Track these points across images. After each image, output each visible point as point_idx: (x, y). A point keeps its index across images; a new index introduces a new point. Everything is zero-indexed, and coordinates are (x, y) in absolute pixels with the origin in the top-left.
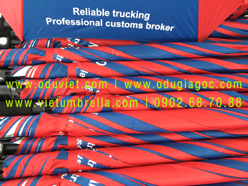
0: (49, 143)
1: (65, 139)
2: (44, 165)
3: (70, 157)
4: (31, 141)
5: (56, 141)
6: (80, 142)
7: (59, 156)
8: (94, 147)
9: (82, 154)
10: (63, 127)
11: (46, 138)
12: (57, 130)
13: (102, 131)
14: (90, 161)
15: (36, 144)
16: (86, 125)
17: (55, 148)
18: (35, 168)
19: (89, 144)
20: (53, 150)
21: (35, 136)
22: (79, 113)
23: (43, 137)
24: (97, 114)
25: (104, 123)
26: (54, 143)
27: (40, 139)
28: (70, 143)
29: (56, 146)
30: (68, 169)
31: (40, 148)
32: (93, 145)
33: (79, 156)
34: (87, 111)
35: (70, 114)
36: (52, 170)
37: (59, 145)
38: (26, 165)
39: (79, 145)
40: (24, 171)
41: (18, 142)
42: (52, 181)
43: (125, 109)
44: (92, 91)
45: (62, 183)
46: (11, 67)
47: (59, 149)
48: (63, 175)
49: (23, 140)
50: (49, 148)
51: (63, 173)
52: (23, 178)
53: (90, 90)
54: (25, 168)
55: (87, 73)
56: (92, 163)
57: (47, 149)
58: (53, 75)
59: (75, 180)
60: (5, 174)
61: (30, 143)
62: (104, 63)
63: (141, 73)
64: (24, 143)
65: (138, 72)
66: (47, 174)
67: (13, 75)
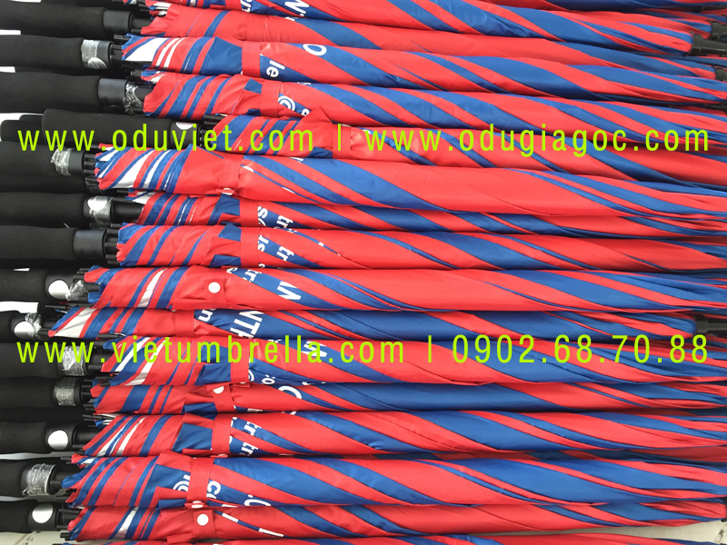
0: (203, 208)
1: (235, 205)
2: (195, 247)
3: (245, 236)
4: (168, 201)
5: (217, 206)
6: (263, 212)
7: (223, 233)
8: (290, 226)
9: (268, 236)
10: (232, 179)
11: (197, 198)
12: (220, 184)
13: (308, 194)
14: (281, 248)
15: (178, 208)
16: (279, 179)
17: (215, 218)
18: (178, 251)
19: (280, 218)
20: (211, 223)
21: (176, 191)
23: (193, 195)
24: (302, 160)
25: (314, 178)
26: (213, 208)
27: (186, 198)
28: (244, 212)
29: (216, 214)
30: (239, 259)
31: (185, 216)
32: (288, 221)
33: (261, 238)
35: (246, 154)
36: (211, 257)
37: (223, 214)
38: (162, 243)
39: (261, 217)
40: (156, 253)
41: (143, 200)
42: (210, 275)
43: (359, 156)
44: (293, 109)
45: (229, 282)
46: (121, 38)
47: (224, 222)
48: (231, 269)
49: (152, 197)
50: (204, 217)
51: (230, 265)
52: (153, 266)
53: (289, 107)
54: (159, 248)
55: (283, 68)
56: (285, 253)
57: (199, 218)
58: (211, 65)
59: (252, 279)
60: (121, 256)
61: (165, 205)
62: (320, 50)
63: (398, 80)
64: (153, 203)
65: (392, 78)
66: (199, 265)
67: (126, 57)
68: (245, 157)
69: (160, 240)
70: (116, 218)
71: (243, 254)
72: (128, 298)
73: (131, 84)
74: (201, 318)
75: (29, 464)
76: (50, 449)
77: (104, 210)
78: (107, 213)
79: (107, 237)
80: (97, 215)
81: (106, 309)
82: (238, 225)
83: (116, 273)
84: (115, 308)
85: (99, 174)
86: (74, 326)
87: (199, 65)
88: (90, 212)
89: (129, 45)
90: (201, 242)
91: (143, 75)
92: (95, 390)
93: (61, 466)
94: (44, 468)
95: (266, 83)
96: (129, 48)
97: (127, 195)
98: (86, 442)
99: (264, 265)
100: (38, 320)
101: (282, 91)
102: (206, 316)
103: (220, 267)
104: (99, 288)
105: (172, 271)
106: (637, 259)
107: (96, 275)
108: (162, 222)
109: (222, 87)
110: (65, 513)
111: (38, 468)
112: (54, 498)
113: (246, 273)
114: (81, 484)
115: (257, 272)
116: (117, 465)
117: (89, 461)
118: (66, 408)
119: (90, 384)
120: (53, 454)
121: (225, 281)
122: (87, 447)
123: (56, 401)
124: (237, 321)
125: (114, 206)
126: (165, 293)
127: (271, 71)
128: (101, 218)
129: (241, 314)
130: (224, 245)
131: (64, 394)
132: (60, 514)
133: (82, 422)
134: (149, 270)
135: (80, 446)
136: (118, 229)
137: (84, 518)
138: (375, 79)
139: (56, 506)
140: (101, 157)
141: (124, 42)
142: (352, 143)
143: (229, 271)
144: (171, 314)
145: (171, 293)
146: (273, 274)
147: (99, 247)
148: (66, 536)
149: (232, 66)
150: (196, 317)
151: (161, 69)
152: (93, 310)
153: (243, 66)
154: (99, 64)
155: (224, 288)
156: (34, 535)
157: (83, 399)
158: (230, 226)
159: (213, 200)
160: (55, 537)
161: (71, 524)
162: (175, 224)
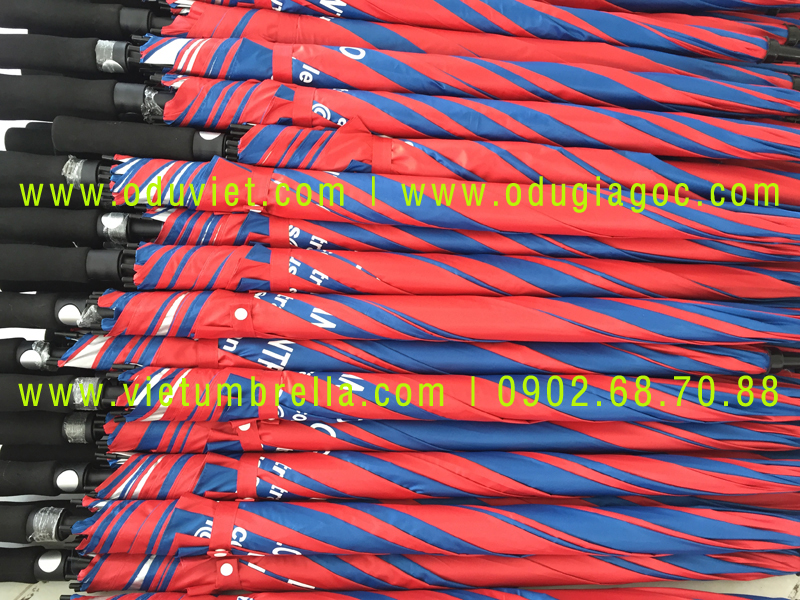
0: (229, 226)
1: (263, 223)
2: (219, 269)
3: (275, 258)
4: (191, 218)
5: (244, 224)
6: (294, 232)
7: (251, 254)
8: (324, 247)
9: (300, 257)
11: (222, 215)
13: (345, 212)
14: (315, 272)
15: (201, 226)
17: (241, 238)
18: (201, 274)
19: (314, 238)
20: (238, 243)
22: (296, 167)
23: (217, 212)
24: (338, 174)
26: (240, 227)
27: (210, 215)
28: (274, 231)
29: (244, 234)
30: (269, 283)
31: (209, 235)
32: (323, 241)
33: (292, 260)
34: (314, 165)
35: (276, 167)
36: (237, 280)
37: (250, 234)
38: (183, 265)
39: (292, 237)
40: (177, 276)
41: (162, 217)
42: (236, 299)
43: (400, 171)
44: (329, 118)
45: (258, 309)
46: (139, 38)
47: (251, 243)
48: (259, 294)
49: (173, 214)
50: (230, 236)
51: (258, 290)
52: (173, 290)
53: (324, 116)
54: (180, 270)
55: (317, 73)
56: (319, 277)
57: (224, 238)
58: (238, 69)
59: (283, 305)
60: (138, 278)
61: (187, 223)
62: (358, 53)
63: (445, 87)
64: (174, 221)
65: (437, 84)
66: (224, 289)
67: (145, 59)
68: (275, 170)
69: (181, 262)
70: (133, 236)
71: (273, 277)
72: (147, 325)
73: (150, 89)
74: (226, 347)
75: (35, 507)
76: (59, 491)
77: (120, 227)
78: (123, 231)
79: (123, 258)
80: (112, 233)
81: (121, 336)
82: (268, 245)
83: (133, 297)
84: (131, 337)
85: (114, 188)
86: (86, 356)
87: (225, 68)
88: (104, 230)
89: (148, 46)
90: (226, 265)
91: (164, 80)
92: (109, 427)
93: (71, 510)
94: (51, 511)
95: (299, 90)
96: (148, 50)
97: (145, 211)
98: (98, 483)
99: (295, 290)
100: (46, 349)
101: (316, 98)
102: (232, 345)
103: (247, 292)
104: (114, 313)
105: (194, 296)
106: (706, 286)
107: (110, 299)
108: (184, 242)
109: (250, 93)
110: (74, 561)
111: (45, 512)
112: (63, 544)
113: (276, 298)
114: (92, 529)
115: (288, 298)
116: (133, 509)
117: (102, 504)
118: (76, 445)
119: (104, 419)
120: (61, 497)
121: (253, 307)
122: (99, 489)
123: (66, 438)
124: (265, 352)
125: (130, 223)
126: (186, 320)
127: (304, 76)
128: (116, 237)
129: (270, 343)
130: (251, 267)
131: (75, 431)
132: (69, 562)
133: (94, 461)
134: (170, 294)
135: (92, 488)
136: (136, 248)
137: (96, 566)
138: (417, 86)
139: (65, 553)
140: (117, 169)
141: (143, 43)
142: (393, 156)
143: (257, 296)
144: (193, 343)
145: (194, 319)
146: (304, 300)
147: (114, 268)
148: (77, 587)
149: (262, 70)
150: (220, 347)
151: (183, 73)
152: (107, 338)
153: (274, 70)
154: (115, 67)
155: (251, 315)
156: (40, 585)
157: (95, 437)
158: (258, 246)
159: (239, 218)
160: (64, 588)
161: (82, 573)
162: (198, 244)
